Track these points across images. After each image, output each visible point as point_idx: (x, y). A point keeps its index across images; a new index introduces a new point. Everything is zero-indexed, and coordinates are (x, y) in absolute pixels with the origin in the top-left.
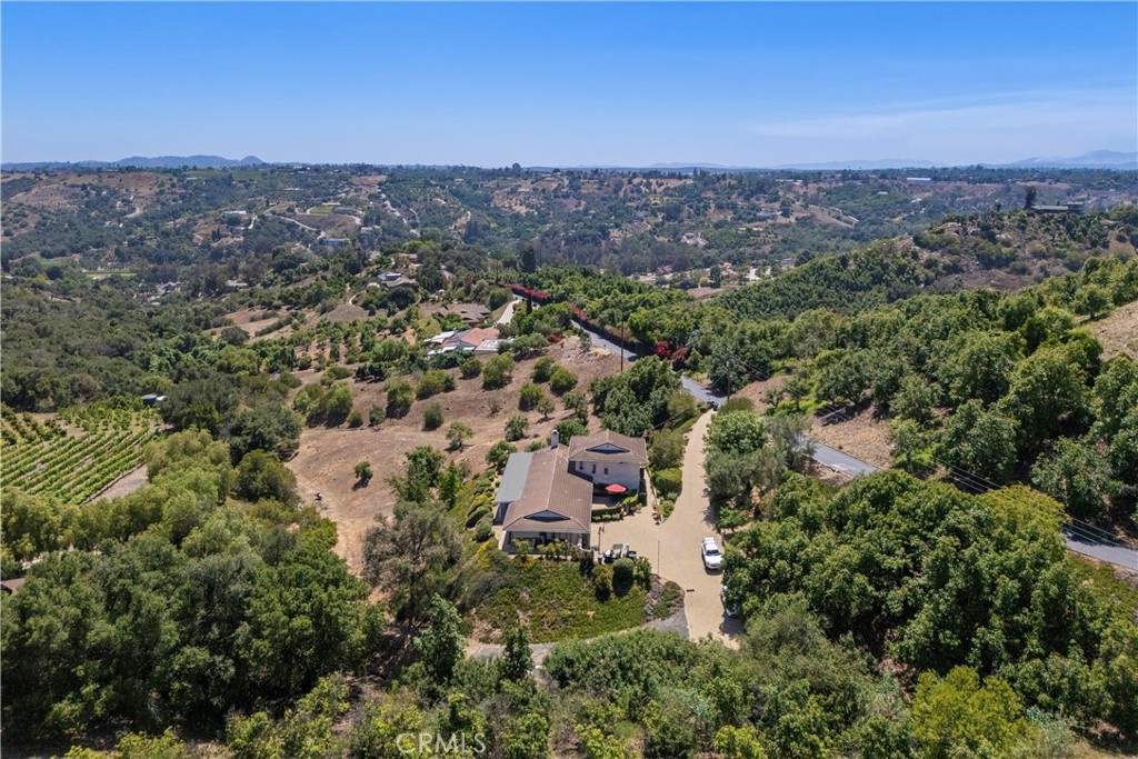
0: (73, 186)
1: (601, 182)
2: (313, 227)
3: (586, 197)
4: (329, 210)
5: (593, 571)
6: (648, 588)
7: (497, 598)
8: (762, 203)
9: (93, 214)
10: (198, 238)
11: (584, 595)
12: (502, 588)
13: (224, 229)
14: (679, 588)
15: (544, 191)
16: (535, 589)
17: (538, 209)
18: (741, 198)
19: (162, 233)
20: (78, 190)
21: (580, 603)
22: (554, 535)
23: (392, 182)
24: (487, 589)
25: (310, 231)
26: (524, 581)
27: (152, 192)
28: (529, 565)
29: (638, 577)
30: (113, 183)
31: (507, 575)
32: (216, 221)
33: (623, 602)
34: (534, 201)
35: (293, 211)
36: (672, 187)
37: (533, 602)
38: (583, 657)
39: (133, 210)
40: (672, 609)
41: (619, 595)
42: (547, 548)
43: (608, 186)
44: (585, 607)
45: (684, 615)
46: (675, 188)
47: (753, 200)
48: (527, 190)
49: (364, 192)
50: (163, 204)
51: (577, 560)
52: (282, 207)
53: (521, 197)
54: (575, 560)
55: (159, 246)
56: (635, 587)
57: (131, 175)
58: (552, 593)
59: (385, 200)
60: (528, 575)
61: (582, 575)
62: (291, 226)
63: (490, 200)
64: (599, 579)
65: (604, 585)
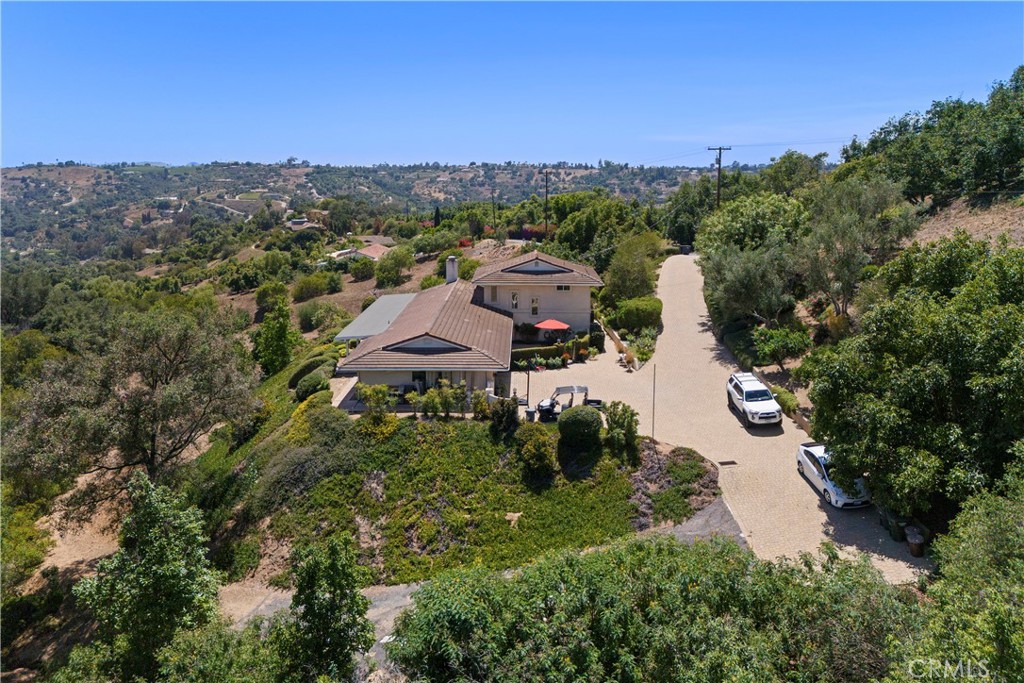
0: (13, 179)
1: (514, 173)
2: (242, 211)
3: (500, 185)
4: (257, 196)
5: (517, 433)
6: (635, 462)
7: (317, 495)
8: (663, 188)
9: (30, 204)
10: (129, 221)
11: (498, 480)
12: (328, 474)
13: (154, 213)
14: (703, 460)
15: (461, 180)
16: (397, 474)
17: (455, 195)
18: (644, 183)
19: (93, 216)
20: (18, 183)
21: (491, 496)
22: (440, 374)
23: (318, 173)
24: (298, 477)
25: (238, 215)
26: (374, 460)
27: (89, 183)
28: (387, 430)
29: (610, 442)
30: (52, 177)
31: (340, 449)
32: (147, 206)
33: (583, 492)
34: (452, 188)
35: (223, 197)
36: (579, 176)
37: (390, 498)
38: (497, 613)
39: (69, 199)
40: (694, 502)
41: (573, 477)
42: (424, 399)
43: (520, 175)
44: (501, 505)
45: (726, 512)
46: (582, 177)
47: (654, 185)
48: (445, 179)
49: (291, 182)
50: (99, 194)
51: (485, 418)
52: (212, 195)
53: (440, 185)
54: (481, 416)
55: (89, 228)
56: (607, 461)
57: (70, 168)
58: (433, 479)
59: (311, 188)
60: (383, 448)
61: (495, 442)
62: (220, 211)
63: (411, 189)
64: (529, 446)
65: (541, 457)
